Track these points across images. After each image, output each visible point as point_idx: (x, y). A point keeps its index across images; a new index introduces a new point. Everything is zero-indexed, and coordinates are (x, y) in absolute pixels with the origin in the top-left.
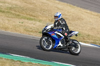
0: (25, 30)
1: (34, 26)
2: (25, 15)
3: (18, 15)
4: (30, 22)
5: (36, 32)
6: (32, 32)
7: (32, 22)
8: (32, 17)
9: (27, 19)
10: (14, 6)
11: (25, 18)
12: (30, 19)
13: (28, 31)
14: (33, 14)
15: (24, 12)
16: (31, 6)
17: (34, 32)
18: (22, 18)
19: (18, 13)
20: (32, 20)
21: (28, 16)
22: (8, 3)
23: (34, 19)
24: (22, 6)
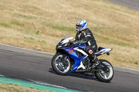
0: (115, 59)
1: (128, 54)
2: (116, 39)
3: (106, 39)
4: (122, 48)
5: (130, 62)
6: (125, 62)
7: (125, 48)
8: (125, 42)
9: (119, 44)
10: (101, 26)
11: (115, 43)
12: (123, 44)
13: (119, 60)
14: (127, 38)
15: (114, 34)
16: (124, 26)
17: (127, 62)
18: (111, 42)
19: (105, 36)
20: (125, 45)
21: (120, 40)
22: (92, 22)
23: (128, 44)
24: (111, 26)
